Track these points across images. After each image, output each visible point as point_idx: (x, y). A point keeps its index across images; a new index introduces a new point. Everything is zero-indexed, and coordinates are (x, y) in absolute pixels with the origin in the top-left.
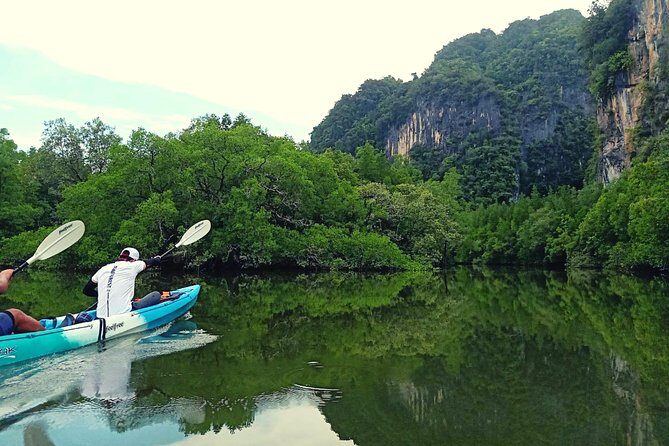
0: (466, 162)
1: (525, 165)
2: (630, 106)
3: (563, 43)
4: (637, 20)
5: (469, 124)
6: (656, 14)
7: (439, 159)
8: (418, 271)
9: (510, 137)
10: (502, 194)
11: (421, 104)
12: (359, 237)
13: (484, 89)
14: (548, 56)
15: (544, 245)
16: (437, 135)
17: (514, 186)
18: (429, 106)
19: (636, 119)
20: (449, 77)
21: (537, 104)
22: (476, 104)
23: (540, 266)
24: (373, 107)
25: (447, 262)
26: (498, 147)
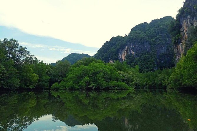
0: (141, 60)
1: (158, 60)
2: (182, 47)
3: (167, 26)
4: (182, 27)
5: (142, 49)
6: (186, 26)
7: (134, 59)
8: (131, 89)
9: (153, 53)
10: (152, 68)
11: (128, 44)
12: (119, 83)
13: (146, 40)
14: (163, 30)
15: (162, 83)
16: (133, 52)
17: (155, 66)
18: (130, 44)
19: (184, 51)
20: (135, 36)
21: (161, 43)
22: (144, 43)
23: (161, 88)
24: (115, 44)
25: (138, 87)
26: (150, 55)
